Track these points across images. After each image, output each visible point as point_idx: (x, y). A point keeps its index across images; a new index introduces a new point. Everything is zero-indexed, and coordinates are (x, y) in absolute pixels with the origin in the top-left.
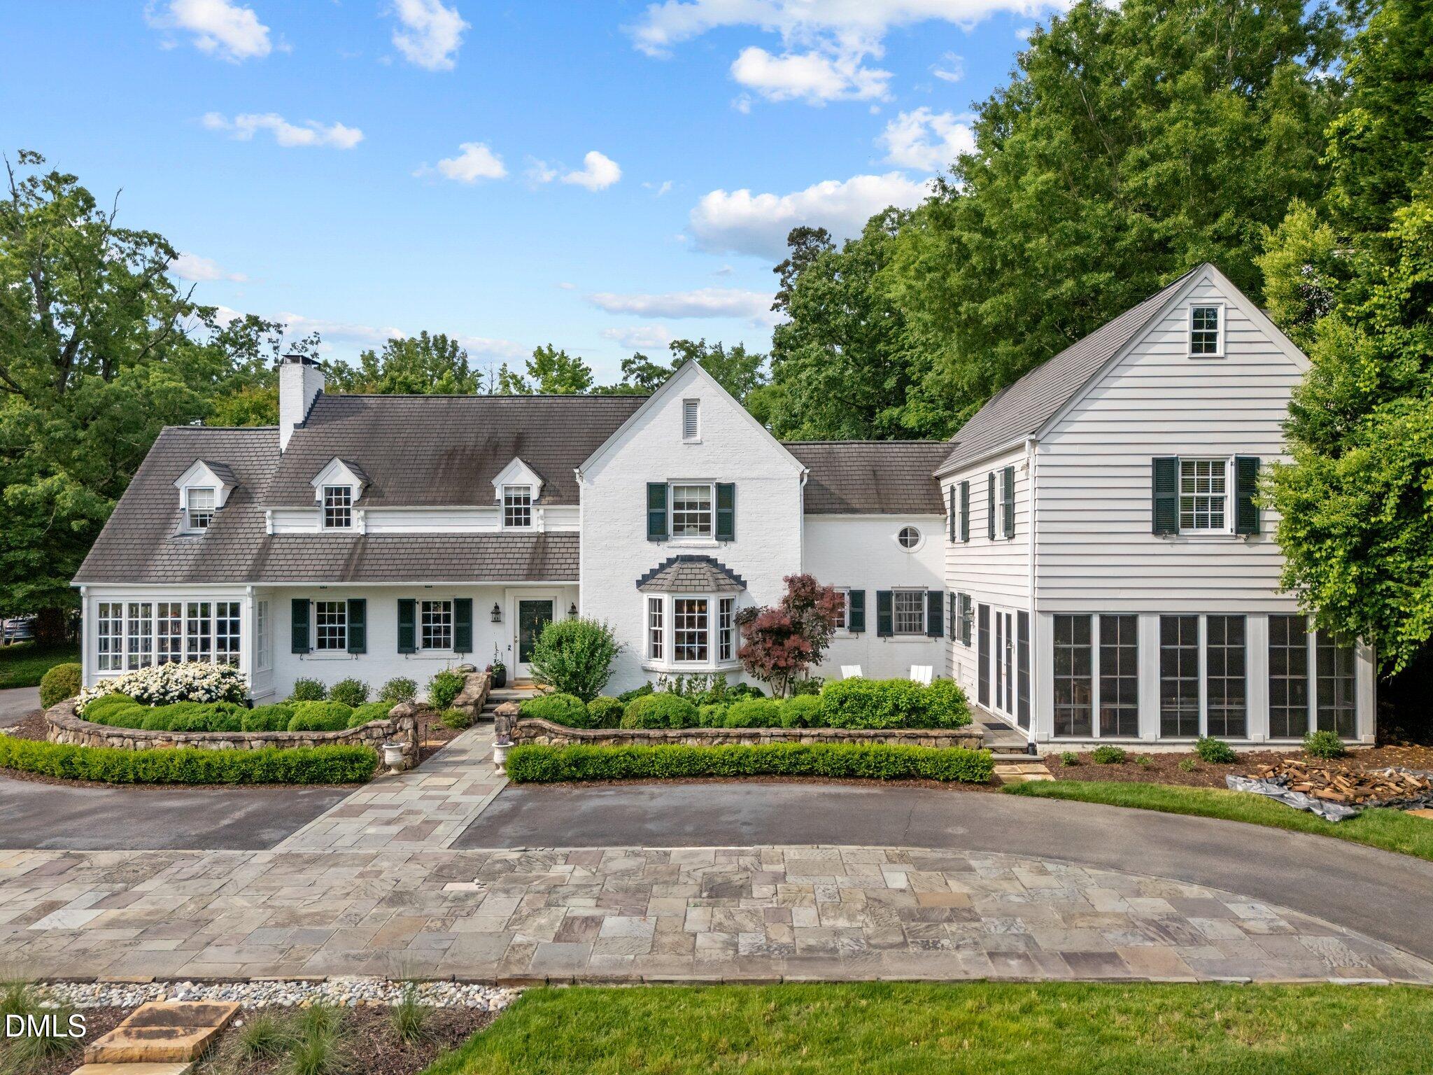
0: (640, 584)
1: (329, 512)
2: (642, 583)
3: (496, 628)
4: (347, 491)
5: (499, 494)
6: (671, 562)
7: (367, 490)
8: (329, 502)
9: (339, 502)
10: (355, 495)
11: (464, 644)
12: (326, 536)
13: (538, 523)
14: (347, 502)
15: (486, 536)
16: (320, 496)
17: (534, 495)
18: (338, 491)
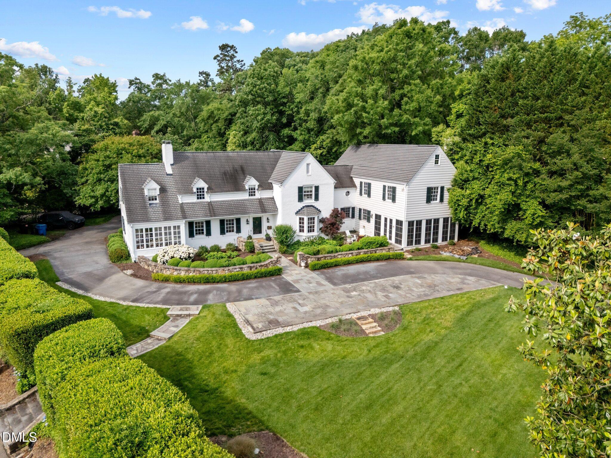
0: (296, 213)
1: (198, 195)
2: (297, 213)
3: (248, 225)
4: (203, 189)
5: (247, 187)
6: (303, 207)
7: (208, 189)
8: (198, 192)
9: (200, 192)
10: (206, 190)
11: (239, 231)
12: (198, 203)
13: (258, 195)
14: (203, 192)
15: (244, 200)
16: (195, 190)
17: (257, 187)
18: (200, 189)
